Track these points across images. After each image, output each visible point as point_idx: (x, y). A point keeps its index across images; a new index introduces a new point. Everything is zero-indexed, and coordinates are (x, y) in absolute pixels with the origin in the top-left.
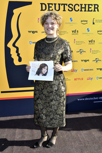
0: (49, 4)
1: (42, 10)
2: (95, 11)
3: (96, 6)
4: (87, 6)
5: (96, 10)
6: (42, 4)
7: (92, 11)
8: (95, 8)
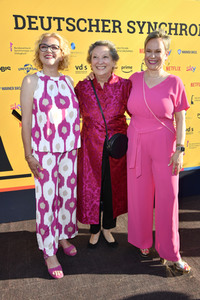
0: (30, 17)
1: (17, 28)
2: (114, 31)
3: (117, 24)
4: (101, 23)
5: (117, 29)
6: (16, 17)
7: (109, 31)
8: (114, 27)
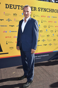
1: (6, 8)
3: (35, 8)
